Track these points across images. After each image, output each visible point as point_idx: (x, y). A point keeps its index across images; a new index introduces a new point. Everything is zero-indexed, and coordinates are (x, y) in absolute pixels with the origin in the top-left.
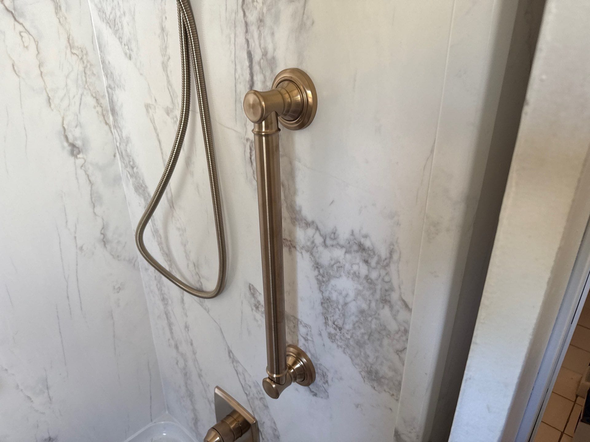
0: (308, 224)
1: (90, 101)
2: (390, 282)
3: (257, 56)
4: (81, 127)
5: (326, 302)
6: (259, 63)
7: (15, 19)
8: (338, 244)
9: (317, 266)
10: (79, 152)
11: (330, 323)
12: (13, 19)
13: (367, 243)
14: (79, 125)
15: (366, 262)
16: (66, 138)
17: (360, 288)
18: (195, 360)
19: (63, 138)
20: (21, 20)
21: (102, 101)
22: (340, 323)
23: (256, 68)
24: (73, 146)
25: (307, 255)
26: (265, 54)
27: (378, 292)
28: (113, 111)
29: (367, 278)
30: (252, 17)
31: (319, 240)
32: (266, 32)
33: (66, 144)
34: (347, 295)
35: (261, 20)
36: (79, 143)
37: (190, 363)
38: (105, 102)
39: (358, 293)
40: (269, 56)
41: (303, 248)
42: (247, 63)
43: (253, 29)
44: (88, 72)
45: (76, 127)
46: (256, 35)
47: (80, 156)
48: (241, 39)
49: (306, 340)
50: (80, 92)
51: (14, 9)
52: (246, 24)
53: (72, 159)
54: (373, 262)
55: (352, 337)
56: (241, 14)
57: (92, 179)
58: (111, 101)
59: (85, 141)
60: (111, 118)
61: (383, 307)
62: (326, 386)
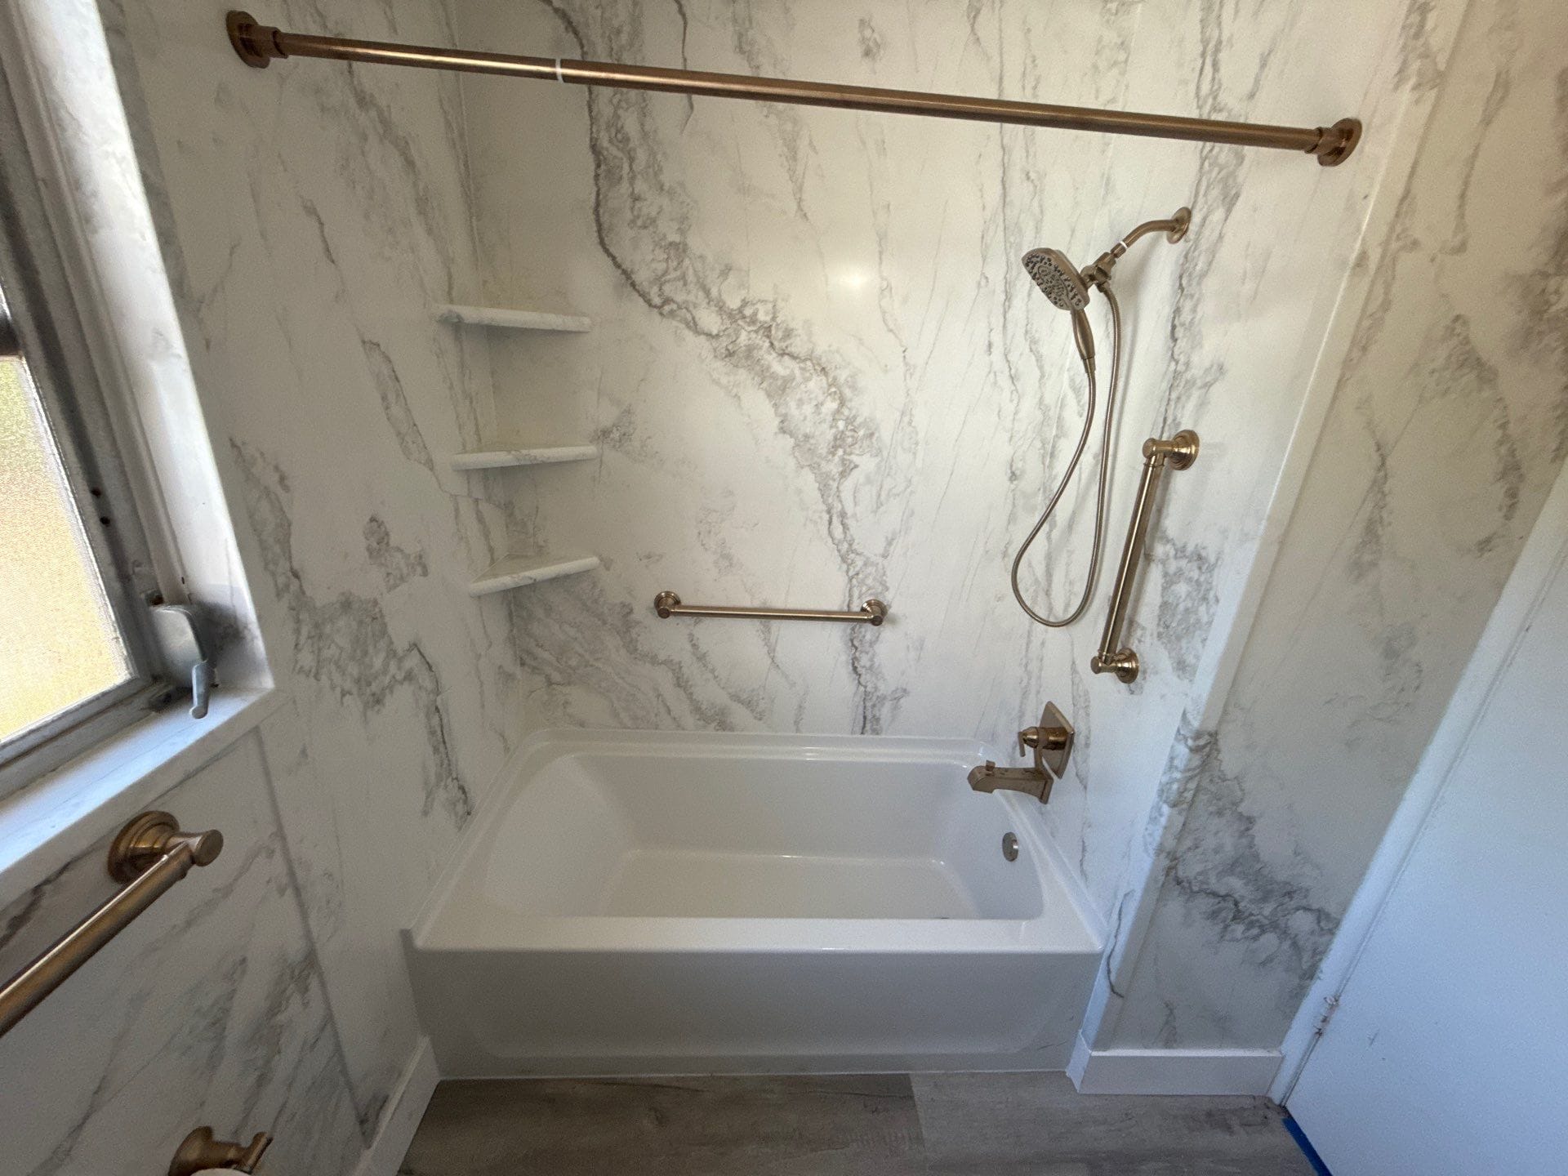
0: (1168, 541)
1: (1038, 444)
2: (1211, 583)
3: (1169, 421)
4: (1024, 462)
5: (1165, 605)
6: (1169, 425)
7: (1013, 382)
8: (1185, 556)
9: (1166, 575)
10: (1015, 480)
11: (1162, 623)
12: (1011, 382)
13: (1204, 554)
14: (1023, 460)
15: (1200, 568)
16: (1011, 466)
17: (1190, 589)
18: (1039, 678)
19: (1009, 466)
20: (1016, 383)
21: (1046, 446)
22: (1168, 623)
23: (1166, 428)
24: (1013, 473)
25: (1160, 566)
26: (1174, 420)
27: (1202, 592)
28: (1052, 455)
29: (1197, 581)
30: (1174, 396)
31: (1172, 552)
32: (1180, 405)
33: (1009, 472)
34: (1180, 597)
35: (1179, 398)
36: (1018, 473)
37: (1033, 682)
38: (1049, 448)
39: (1189, 594)
40: (1178, 420)
41: (1159, 561)
42: (1161, 425)
43: (1172, 403)
44: (1045, 423)
45: (1021, 460)
46: (1173, 407)
47: (1015, 482)
48: (1163, 409)
49: (1140, 641)
50: (1034, 436)
51: (1015, 376)
52: (1169, 400)
53: (1009, 483)
54: (1204, 568)
55: (1174, 633)
56: (1168, 393)
57: (1016, 502)
58: (1054, 447)
59: (1023, 472)
60: (1048, 460)
61: (1202, 604)
62: (1143, 682)
